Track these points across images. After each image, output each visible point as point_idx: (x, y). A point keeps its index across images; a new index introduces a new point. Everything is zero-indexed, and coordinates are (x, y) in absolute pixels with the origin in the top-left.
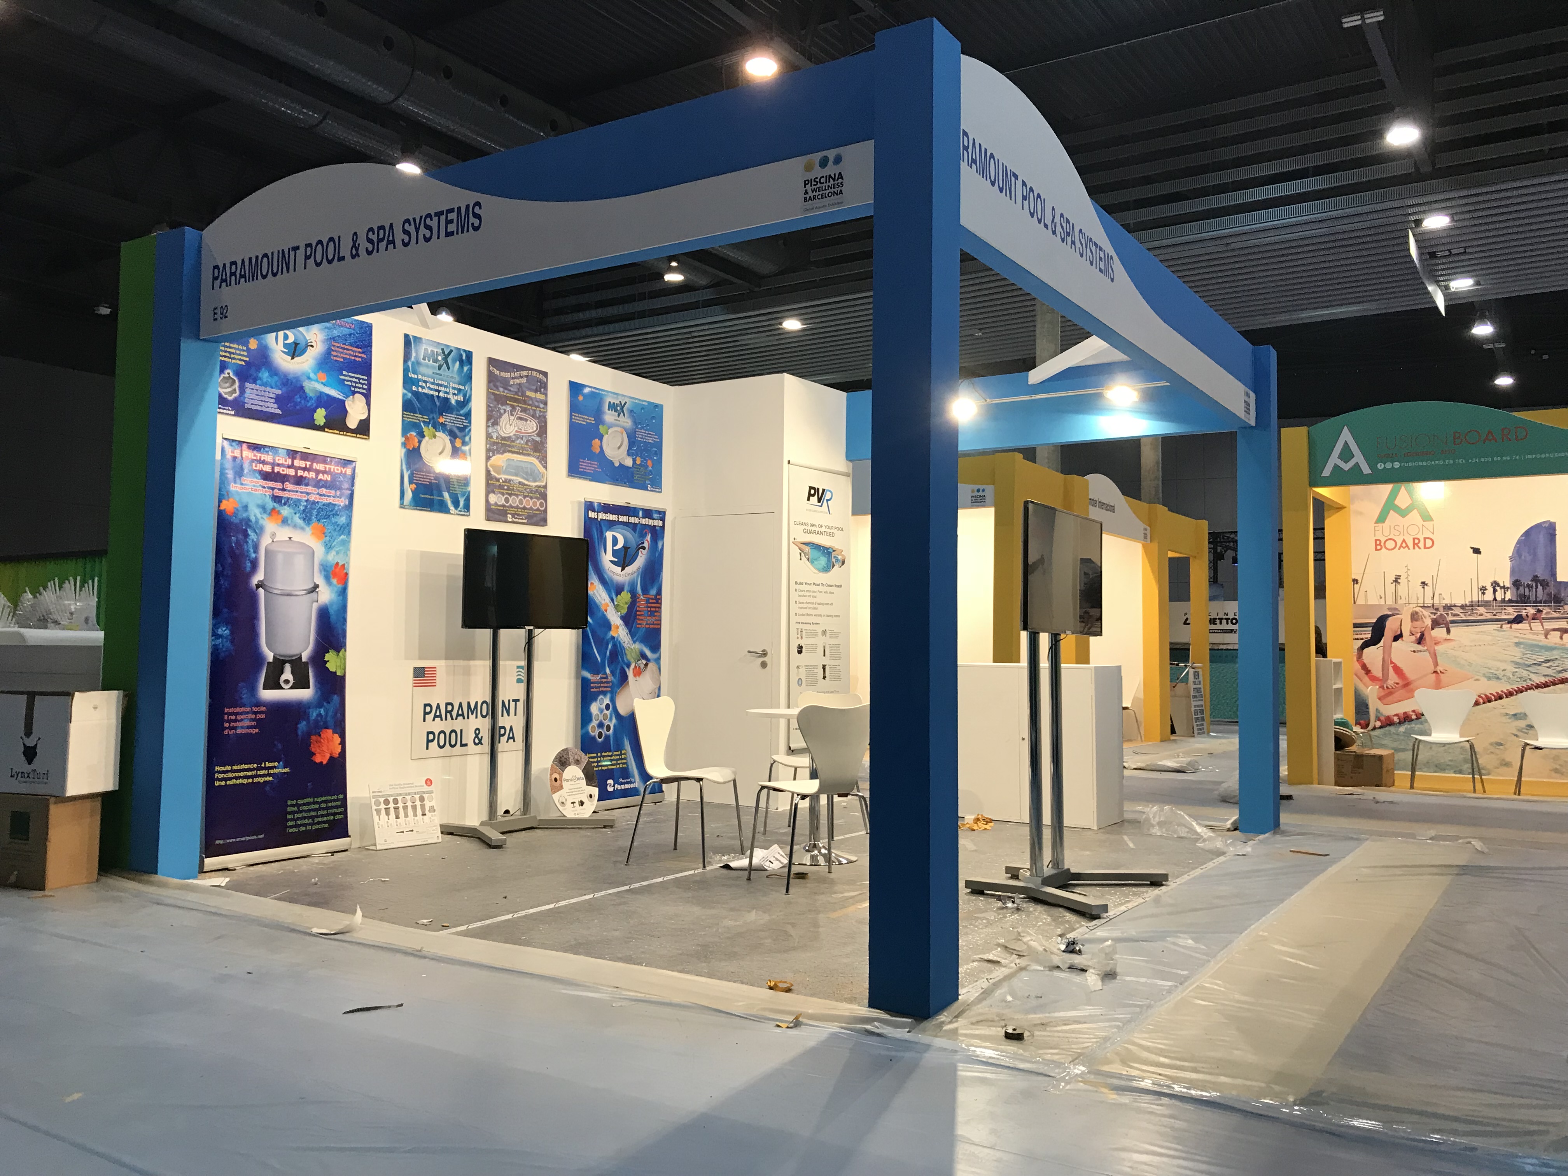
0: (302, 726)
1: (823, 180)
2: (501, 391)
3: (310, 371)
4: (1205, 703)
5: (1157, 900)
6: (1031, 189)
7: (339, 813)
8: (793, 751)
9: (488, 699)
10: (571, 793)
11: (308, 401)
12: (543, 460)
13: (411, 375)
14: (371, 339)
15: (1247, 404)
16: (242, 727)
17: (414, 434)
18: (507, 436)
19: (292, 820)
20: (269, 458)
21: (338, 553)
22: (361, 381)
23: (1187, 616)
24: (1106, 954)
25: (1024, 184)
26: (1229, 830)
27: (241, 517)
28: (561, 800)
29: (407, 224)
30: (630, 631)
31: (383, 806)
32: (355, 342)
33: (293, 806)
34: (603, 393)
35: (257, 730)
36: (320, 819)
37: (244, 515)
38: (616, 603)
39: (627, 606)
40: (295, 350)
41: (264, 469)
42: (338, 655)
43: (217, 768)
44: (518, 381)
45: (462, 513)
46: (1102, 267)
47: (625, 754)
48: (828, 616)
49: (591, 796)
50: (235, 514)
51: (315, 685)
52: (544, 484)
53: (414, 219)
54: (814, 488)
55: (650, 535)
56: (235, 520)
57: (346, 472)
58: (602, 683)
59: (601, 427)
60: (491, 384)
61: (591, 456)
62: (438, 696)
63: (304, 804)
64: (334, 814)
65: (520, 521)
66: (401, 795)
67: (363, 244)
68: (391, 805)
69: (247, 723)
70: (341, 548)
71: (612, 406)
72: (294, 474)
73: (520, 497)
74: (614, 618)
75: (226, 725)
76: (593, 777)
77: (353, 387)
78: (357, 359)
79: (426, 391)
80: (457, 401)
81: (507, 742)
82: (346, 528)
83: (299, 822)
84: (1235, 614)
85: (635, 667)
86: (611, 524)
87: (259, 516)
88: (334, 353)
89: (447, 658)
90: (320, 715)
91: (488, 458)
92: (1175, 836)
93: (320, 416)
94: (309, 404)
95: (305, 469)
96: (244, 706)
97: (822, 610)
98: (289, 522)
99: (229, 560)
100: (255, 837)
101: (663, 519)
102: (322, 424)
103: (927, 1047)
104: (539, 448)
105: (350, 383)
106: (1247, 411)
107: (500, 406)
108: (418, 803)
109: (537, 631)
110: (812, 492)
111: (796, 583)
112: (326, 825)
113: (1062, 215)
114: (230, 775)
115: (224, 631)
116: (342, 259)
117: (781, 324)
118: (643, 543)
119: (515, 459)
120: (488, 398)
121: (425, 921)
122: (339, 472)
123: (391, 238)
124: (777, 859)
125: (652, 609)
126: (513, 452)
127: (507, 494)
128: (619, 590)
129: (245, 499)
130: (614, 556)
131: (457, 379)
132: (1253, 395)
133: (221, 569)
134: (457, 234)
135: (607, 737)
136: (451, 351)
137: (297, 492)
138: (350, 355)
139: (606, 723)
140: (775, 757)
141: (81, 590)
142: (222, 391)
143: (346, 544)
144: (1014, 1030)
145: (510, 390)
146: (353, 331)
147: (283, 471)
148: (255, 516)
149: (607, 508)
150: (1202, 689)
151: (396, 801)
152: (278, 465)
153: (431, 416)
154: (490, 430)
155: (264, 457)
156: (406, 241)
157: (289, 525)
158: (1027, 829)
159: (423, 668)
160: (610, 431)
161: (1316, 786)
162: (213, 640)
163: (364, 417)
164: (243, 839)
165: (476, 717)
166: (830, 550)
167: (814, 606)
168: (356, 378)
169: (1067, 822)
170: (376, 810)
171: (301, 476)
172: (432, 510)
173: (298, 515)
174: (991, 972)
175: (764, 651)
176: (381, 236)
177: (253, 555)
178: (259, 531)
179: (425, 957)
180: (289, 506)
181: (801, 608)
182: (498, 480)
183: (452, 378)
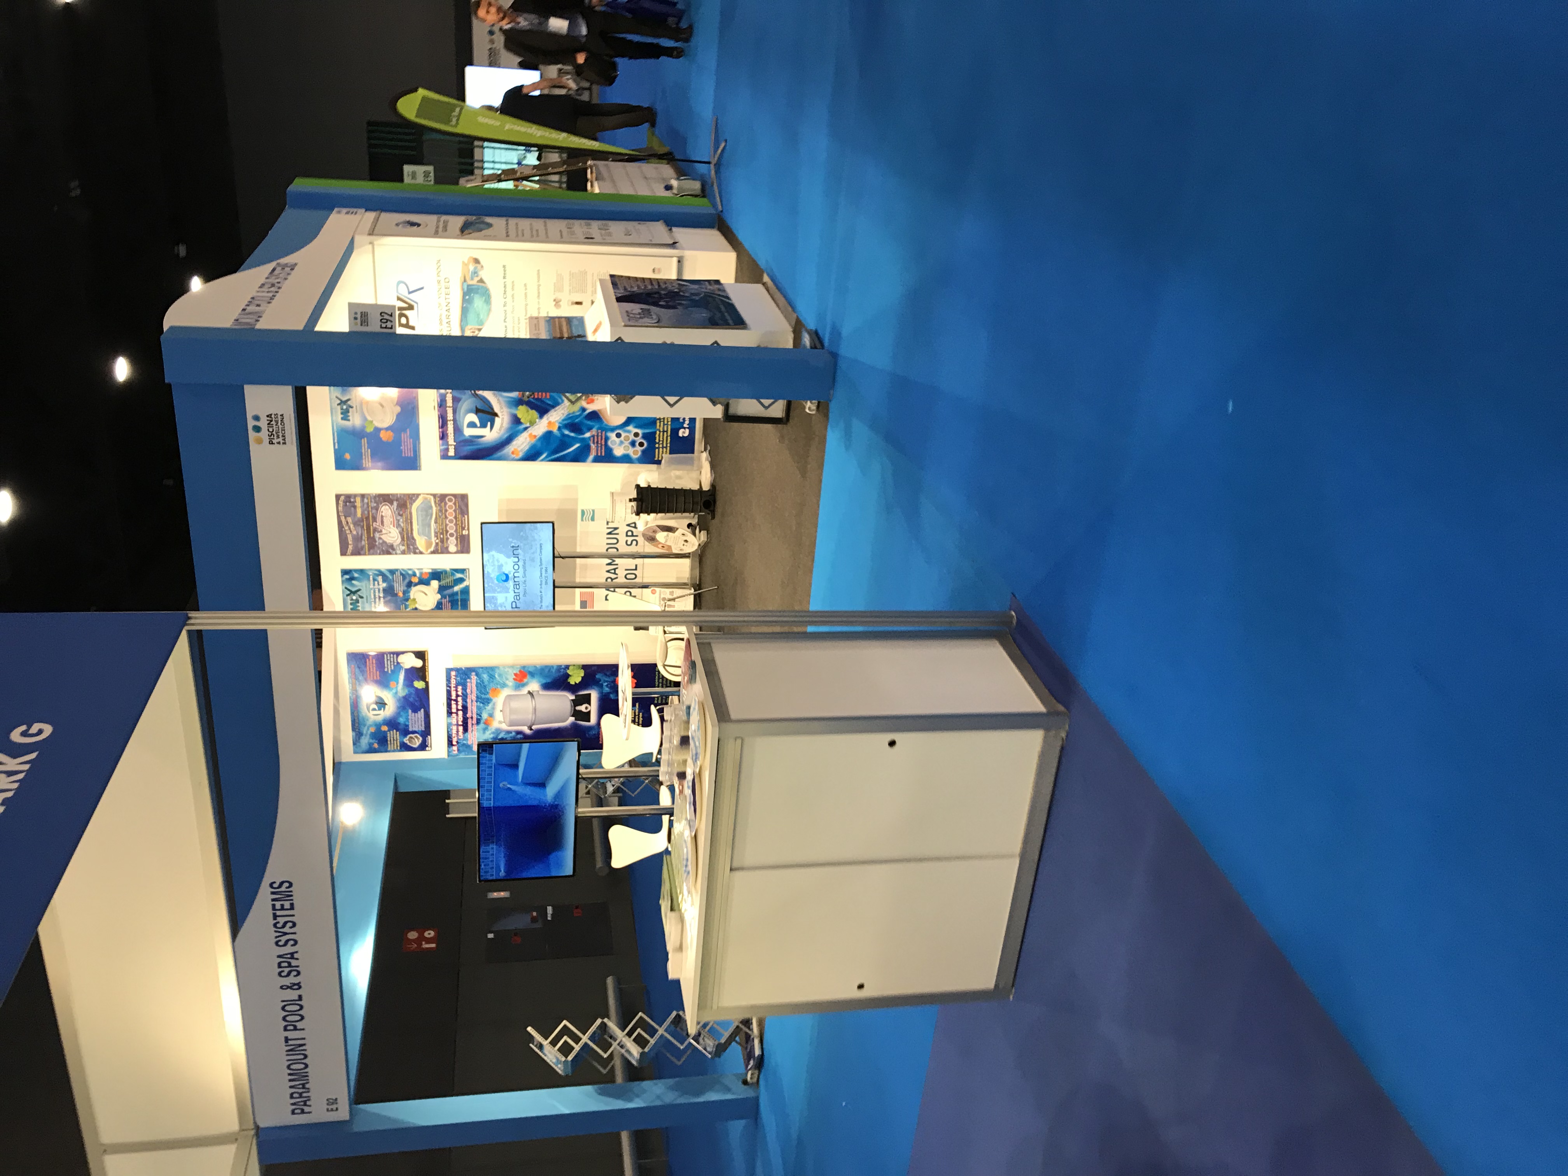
0: (611, 697)
3: (392, 692)
6: (284, 1019)
12: (413, 497)
14: (358, 652)
18: (400, 536)
20: (454, 727)
21: (507, 679)
22: (389, 658)
32: (364, 664)
34: (336, 429)
38: (528, 425)
39: (530, 411)
41: (461, 730)
42: (570, 676)
44: (352, 526)
45: (467, 575)
51: (588, 690)
52: (432, 498)
57: (453, 676)
58: (597, 442)
65: (466, 523)
70: (503, 677)
71: (346, 415)
72: (461, 711)
73: (448, 522)
74: (541, 427)
77: (394, 663)
78: (374, 662)
82: (490, 671)
86: (458, 432)
87: (489, 732)
88: (375, 678)
90: (606, 686)
91: (421, 553)
93: (419, 685)
94: (413, 692)
102: (424, 683)
104: (403, 502)
105: (393, 666)
107: (377, 543)
119: (417, 527)
120: (373, 554)
122: (454, 680)
126: (412, 530)
127: (446, 535)
128: (516, 421)
130: (486, 428)
131: (366, 582)
135: (643, 436)
136: (346, 588)
137: (471, 709)
138: (373, 667)
139: (632, 437)
145: (362, 534)
146: (356, 666)
147: (460, 719)
149: (443, 436)
152: (457, 723)
153: (400, 603)
154: (398, 552)
155: (454, 731)
157: (492, 713)
160: (370, 420)
163: (413, 655)
168: (387, 662)
171: (462, 706)
172: (468, 599)
173: (486, 708)
177: (514, 734)
182: (437, 544)
183: (366, 587)
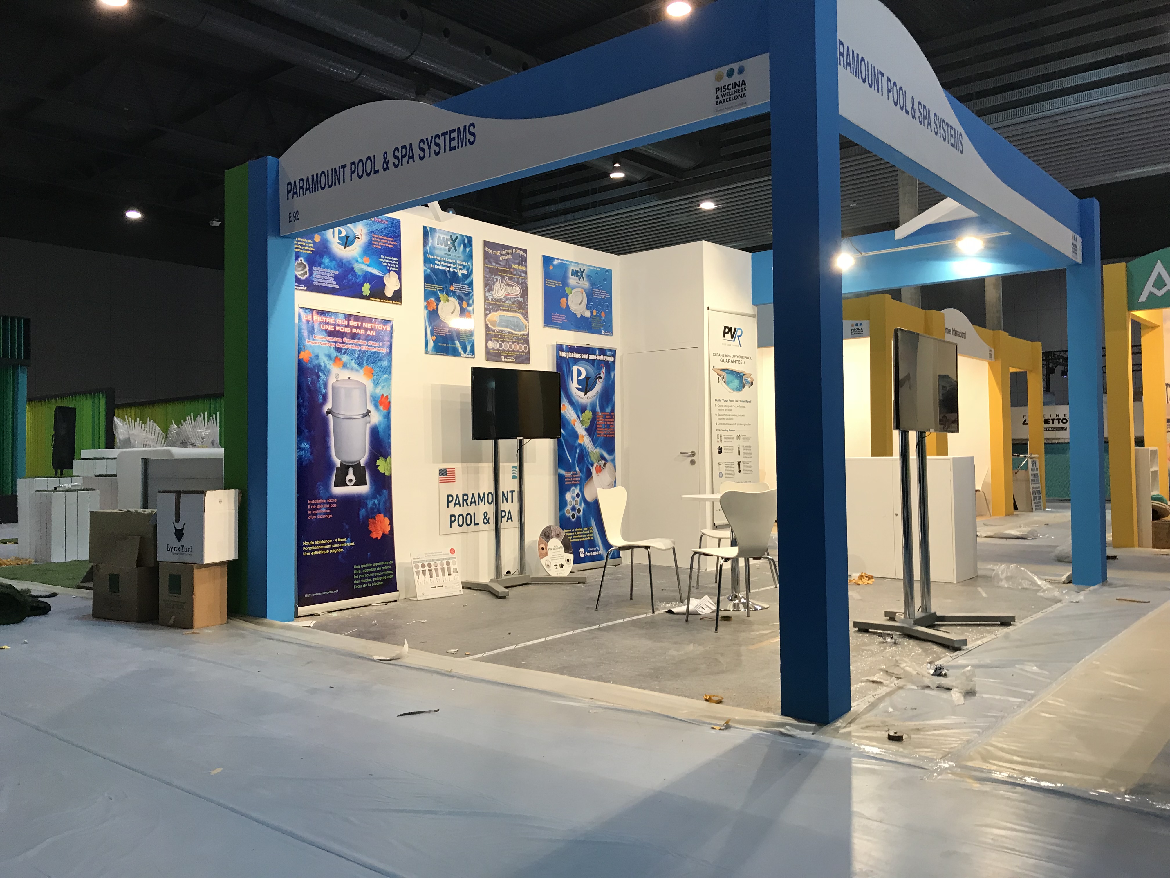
0: (363, 512)
1: (730, 87)
2: (494, 265)
3: (358, 256)
4: (1042, 485)
5: (1006, 637)
6: (895, 84)
7: (391, 574)
8: (717, 527)
9: (493, 491)
10: (553, 558)
11: (358, 279)
12: (526, 315)
13: (429, 256)
14: (400, 231)
15: (1075, 246)
16: (321, 514)
17: (433, 299)
18: (499, 298)
19: (358, 579)
20: (331, 320)
21: (383, 388)
22: (394, 262)
23: (1025, 418)
24: (967, 677)
25: (889, 80)
26: (1064, 583)
27: (314, 364)
28: (547, 564)
29: (422, 143)
30: (592, 440)
31: (421, 569)
32: (388, 234)
33: (358, 569)
34: (567, 263)
35: (331, 516)
36: (377, 579)
37: (317, 362)
38: (581, 419)
39: (589, 421)
40: (347, 242)
41: (329, 329)
42: (386, 461)
43: (305, 543)
44: (505, 257)
45: (469, 356)
46: (953, 142)
47: (592, 530)
48: (741, 424)
49: (568, 560)
50: (310, 361)
51: (371, 483)
52: (526, 333)
53: (427, 139)
54: (728, 327)
55: (604, 368)
56: (309, 366)
57: (386, 328)
58: (573, 478)
59: (566, 288)
60: (487, 261)
61: (560, 311)
62: (457, 489)
63: (365, 568)
64: (387, 575)
65: (510, 360)
66: (433, 560)
67: (392, 160)
68: (427, 568)
69: (323, 511)
70: (385, 384)
71: (575, 273)
72: (349, 331)
73: (510, 343)
74: (581, 430)
75: (310, 512)
76: (568, 547)
77: (389, 266)
78: (391, 246)
79: (440, 267)
80: (462, 274)
81: (507, 521)
82: (388, 370)
83: (362, 581)
84: (1065, 415)
85: (597, 465)
86: (576, 361)
87: (327, 362)
88: (374, 243)
89: (462, 462)
90: (374, 504)
91: (486, 315)
92: (1020, 588)
93: (366, 289)
94: (358, 281)
95: (357, 328)
96: (322, 499)
97: (736, 420)
98: (348, 366)
99: (307, 394)
100: (332, 592)
101: (614, 356)
102: (368, 294)
103: (828, 745)
104: (522, 306)
105: (386, 264)
106: (1075, 251)
107: (493, 276)
108: (445, 566)
109: (525, 441)
110: (727, 330)
111: (716, 400)
112: (382, 583)
113: (920, 103)
114: (313, 548)
115: (305, 445)
116: (376, 172)
117: (699, 205)
118: (600, 374)
119: (505, 315)
120: (485, 271)
121: (453, 650)
122: (382, 329)
123: (411, 155)
124: (708, 607)
125: (608, 423)
126: (504, 310)
127: (501, 341)
128: (583, 409)
129: (317, 351)
130: (579, 384)
131: (462, 257)
132: (1079, 239)
133: (301, 401)
134: (458, 148)
135: (578, 518)
136: (457, 237)
137: (352, 344)
138: (385, 243)
139: (578, 507)
140: (704, 531)
141: (208, 422)
142: (297, 273)
143: (389, 380)
144: (895, 733)
145: (500, 264)
146: (385, 225)
147: (342, 329)
148: (324, 362)
149: (572, 349)
150: (1039, 475)
151: (430, 565)
152: (339, 325)
153: (444, 286)
154: (487, 294)
155: (329, 320)
156: (422, 156)
157: (348, 368)
158: (901, 584)
159: (446, 469)
160: (573, 291)
161: (1137, 549)
162: (298, 452)
163: (397, 288)
164: (324, 593)
165: (485, 504)
166: (742, 374)
167: (730, 417)
168: (390, 260)
169: (933, 578)
170: (416, 571)
171: (355, 333)
172: (448, 355)
173: (354, 361)
174: (875, 690)
175: (693, 452)
176: (404, 153)
177: (324, 391)
178: (327, 373)
179: (453, 676)
180: (347, 355)
181: (720, 419)
182: (494, 331)
183: (459, 257)
